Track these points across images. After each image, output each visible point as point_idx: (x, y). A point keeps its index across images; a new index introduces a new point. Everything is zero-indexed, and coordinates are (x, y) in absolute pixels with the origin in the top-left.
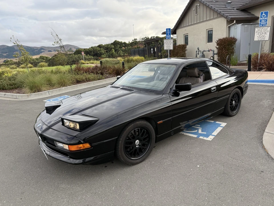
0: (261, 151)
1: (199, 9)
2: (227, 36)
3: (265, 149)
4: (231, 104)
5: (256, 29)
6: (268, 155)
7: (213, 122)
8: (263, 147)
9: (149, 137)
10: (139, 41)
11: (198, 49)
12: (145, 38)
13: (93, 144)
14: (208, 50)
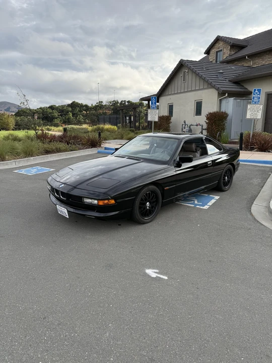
0: (250, 216)
1: (187, 76)
2: (218, 110)
3: (252, 215)
4: (224, 179)
5: (249, 106)
6: (255, 219)
7: (207, 195)
8: (251, 214)
9: (157, 201)
10: (105, 105)
11: (185, 122)
12: (114, 101)
13: (118, 201)
14: (196, 124)
